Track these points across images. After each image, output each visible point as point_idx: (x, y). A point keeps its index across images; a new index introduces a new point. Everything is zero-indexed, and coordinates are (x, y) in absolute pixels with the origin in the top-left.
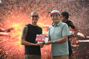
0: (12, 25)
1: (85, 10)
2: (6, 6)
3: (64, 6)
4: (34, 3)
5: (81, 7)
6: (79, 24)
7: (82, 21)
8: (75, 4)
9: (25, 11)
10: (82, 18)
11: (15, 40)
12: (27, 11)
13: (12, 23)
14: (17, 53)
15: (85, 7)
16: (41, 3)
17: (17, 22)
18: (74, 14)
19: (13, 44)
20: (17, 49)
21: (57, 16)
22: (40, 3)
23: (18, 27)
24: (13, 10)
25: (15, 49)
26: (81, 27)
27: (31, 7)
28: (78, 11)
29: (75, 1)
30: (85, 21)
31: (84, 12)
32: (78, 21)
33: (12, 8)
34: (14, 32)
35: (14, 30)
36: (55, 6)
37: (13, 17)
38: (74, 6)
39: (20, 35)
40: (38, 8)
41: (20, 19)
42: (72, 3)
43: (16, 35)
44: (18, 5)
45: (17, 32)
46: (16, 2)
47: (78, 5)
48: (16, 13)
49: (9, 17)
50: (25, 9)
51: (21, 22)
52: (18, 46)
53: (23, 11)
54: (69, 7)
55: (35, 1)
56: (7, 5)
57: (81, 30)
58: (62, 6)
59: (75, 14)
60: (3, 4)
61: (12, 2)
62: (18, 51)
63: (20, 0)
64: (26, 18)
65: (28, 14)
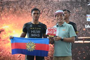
0: (2, 26)
1: (76, 11)
4: (25, 4)
5: (72, 8)
8: (66, 5)
9: (16, 13)
10: (73, 19)
11: (5, 42)
12: (17, 12)
13: (2, 25)
14: (8, 56)
15: (76, 8)
16: (32, 4)
17: (7, 23)
19: (4, 46)
20: (7, 51)
21: (61, 16)
22: (30, 4)
23: (8, 29)
24: (3, 11)
25: (6, 51)
27: (21, 8)
29: (66, 2)
31: (75, 13)
33: (2, 9)
34: (4, 34)
35: (5, 32)
36: (45, 7)
37: (3, 19)
38: (65, 6)
40: (29, 9)
41: (10, 21)
42: (63, 4)
43: (7, 37)
44: (8, 6)
45: (8, 33)
46: (6, 4)
47: (69, 6)
48: (6, 15)
50: (15, 10)
51: (11, 24)
52: (9, 48)
53: (14, 12)
54: (60, 8)
55: (26, 2)
58: (53, 7)
61: (1, 3)
62: (9, 53)
63: (10, 1)
64: (16, 19)
65: (19, 15)
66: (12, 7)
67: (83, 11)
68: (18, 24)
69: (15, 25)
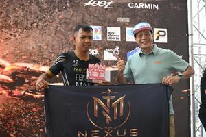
1: (60, 17)
3: (12, 6)
5: (50, 11)
6: (45, 47)
7: (54, 40)
8: (38, 3)
10: (53, 35)
15: (59, 11)
18: (35, 24)
26: (51, 53)
28: (44, 18)
30: (58, 41)
31: (57, 21)
32: (43, 40)
38: (35, 6)
47: (45, 6)
54: (23, 9)
57: (50, 61)
58: (8, 7)
59: (37, 26)
67: (74, 19)
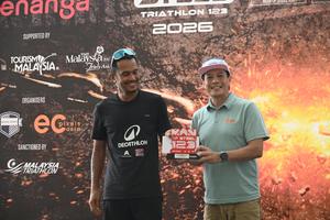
2: (227, 39)
4: (318, 24)
9: (290, 54)
12: (295, 52)
13: (247, 92)
14: (268, 189)
17: (264, 88)
20: (266, 174)
23: (266, 105)
24: (249, 52)
27: (308, 40)
33: (247, 44)
37: (249, 74)
39: (275, 131)
41: (272, 79)
44: (265, 35)
46: (260, 27)
48: (259, 61)
49: (240, 75)
50: (288, 45)
51: (275, 89)
52: (270, 166)
53: (282, 53)
55: (320, 19)
56: (230, 37)
60: (219, 33)
61: (244, 25)
62: (270, 182)
63: (271, 20)
64: (291, 74)
65: (300, 60)
66: (276, 35)
68: (296, 90)
69: (287, 92)
